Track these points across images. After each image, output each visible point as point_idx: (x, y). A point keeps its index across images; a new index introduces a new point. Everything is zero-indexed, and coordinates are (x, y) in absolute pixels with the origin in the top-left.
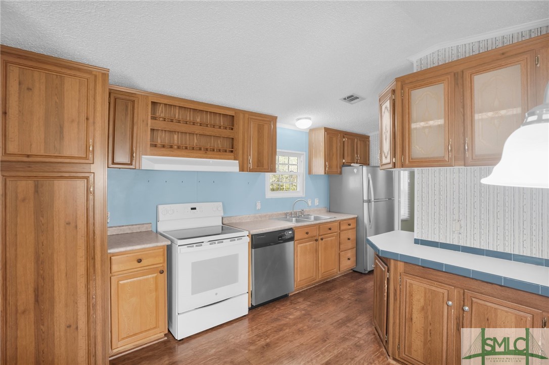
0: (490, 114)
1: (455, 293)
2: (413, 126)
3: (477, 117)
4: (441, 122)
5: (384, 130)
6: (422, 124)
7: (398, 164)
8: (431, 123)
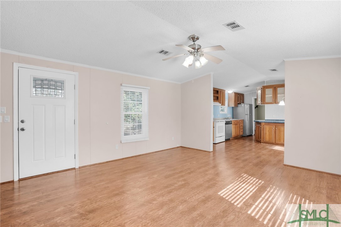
0: (280, 95)
1: (274, 126)
2: (266, 96)
3: (278, 95)
4: (272, 96)
5: (258, 96)
6: (268, 96)
7: (263, 103)
8: (270, 96)
